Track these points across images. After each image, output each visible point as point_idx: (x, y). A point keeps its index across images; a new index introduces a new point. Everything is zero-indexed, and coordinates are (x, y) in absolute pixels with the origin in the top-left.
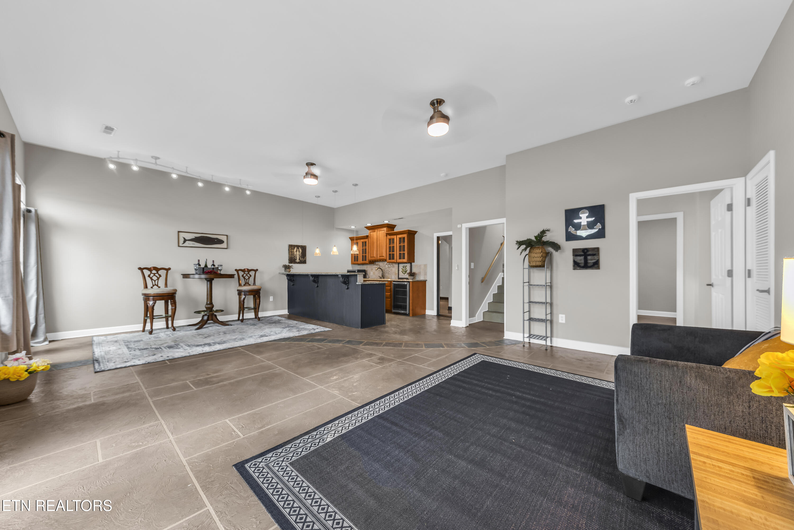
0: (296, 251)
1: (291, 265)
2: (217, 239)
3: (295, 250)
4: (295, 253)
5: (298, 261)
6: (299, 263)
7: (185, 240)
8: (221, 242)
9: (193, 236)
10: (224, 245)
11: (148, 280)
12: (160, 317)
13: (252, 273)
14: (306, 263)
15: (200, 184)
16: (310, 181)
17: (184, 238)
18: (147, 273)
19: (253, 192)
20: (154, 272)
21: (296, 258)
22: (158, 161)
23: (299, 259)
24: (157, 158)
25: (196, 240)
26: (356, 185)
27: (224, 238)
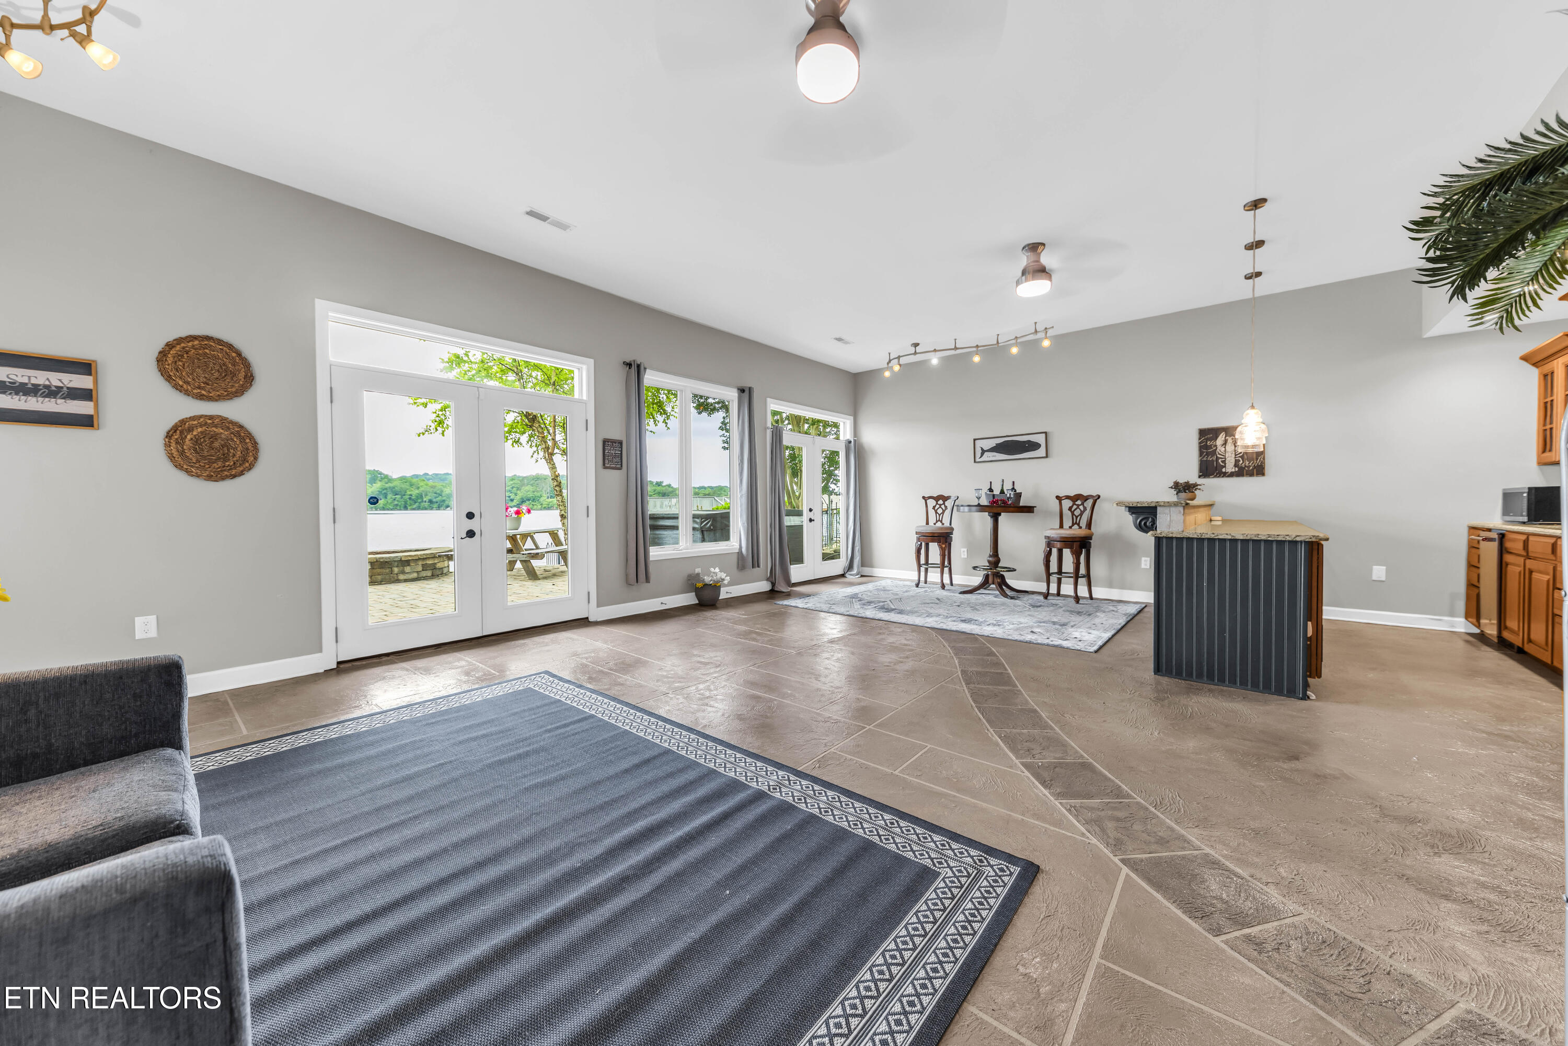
0: (1225, 443)
1: (1200, 481)
2: (1029, 442)
3: (1220, 441)
4: (1221, 449)
5: (1230, 468)
6: (1232, 475)
7: (983, 452)
8: (1034, 446)
9: (992, 443)
10: (1041, 452)
11: (932, 513)
12: (934, 566)
13: (1089, 503)
14: (1263, 474)
15: (977, 359)
16: (1037, 288)
17: (982, 449)
18: (931, 503)
19: (1059, 340)
20: (941, 502)
21: (1224, 462)
22: (919, 349)
23: (1236, 466)
24: (916, 345)
25: (998, 448)
26: (1256, 204)
27: (1040, 439)
